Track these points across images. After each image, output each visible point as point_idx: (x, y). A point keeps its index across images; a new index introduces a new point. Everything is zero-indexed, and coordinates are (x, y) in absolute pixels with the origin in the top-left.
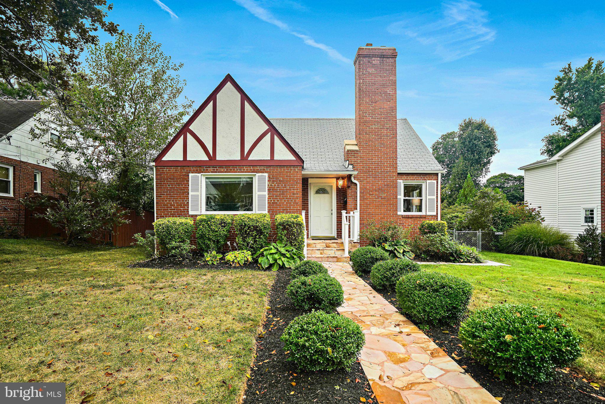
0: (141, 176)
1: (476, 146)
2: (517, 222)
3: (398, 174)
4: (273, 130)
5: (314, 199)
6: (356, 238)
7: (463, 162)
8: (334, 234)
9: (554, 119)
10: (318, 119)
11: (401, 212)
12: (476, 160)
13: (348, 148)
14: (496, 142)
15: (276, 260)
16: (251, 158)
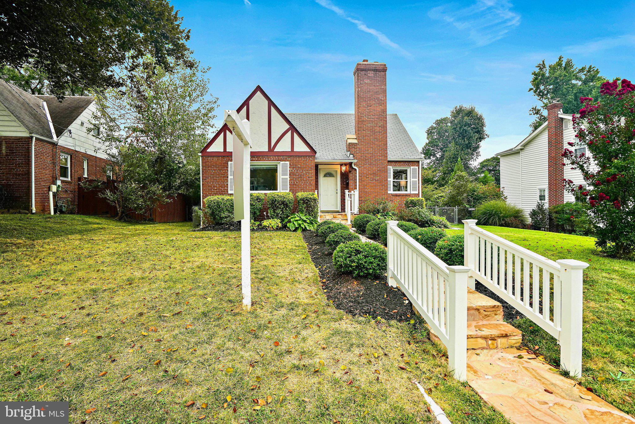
0: (177, 162)
1: (466, 132)
2: (486, 200)
3: (388, 161)
4: (293, 129)
5: (323, 181)
6: (356, 211)
7: (455, 146)
8: (339, 209)
9: (532, 110)
10: (324, 114)
11: (391, 191)
12: (467, 145)
13: (350, 141)
14: (484, 128)
15: (300, 225)
16: (276, 150)
